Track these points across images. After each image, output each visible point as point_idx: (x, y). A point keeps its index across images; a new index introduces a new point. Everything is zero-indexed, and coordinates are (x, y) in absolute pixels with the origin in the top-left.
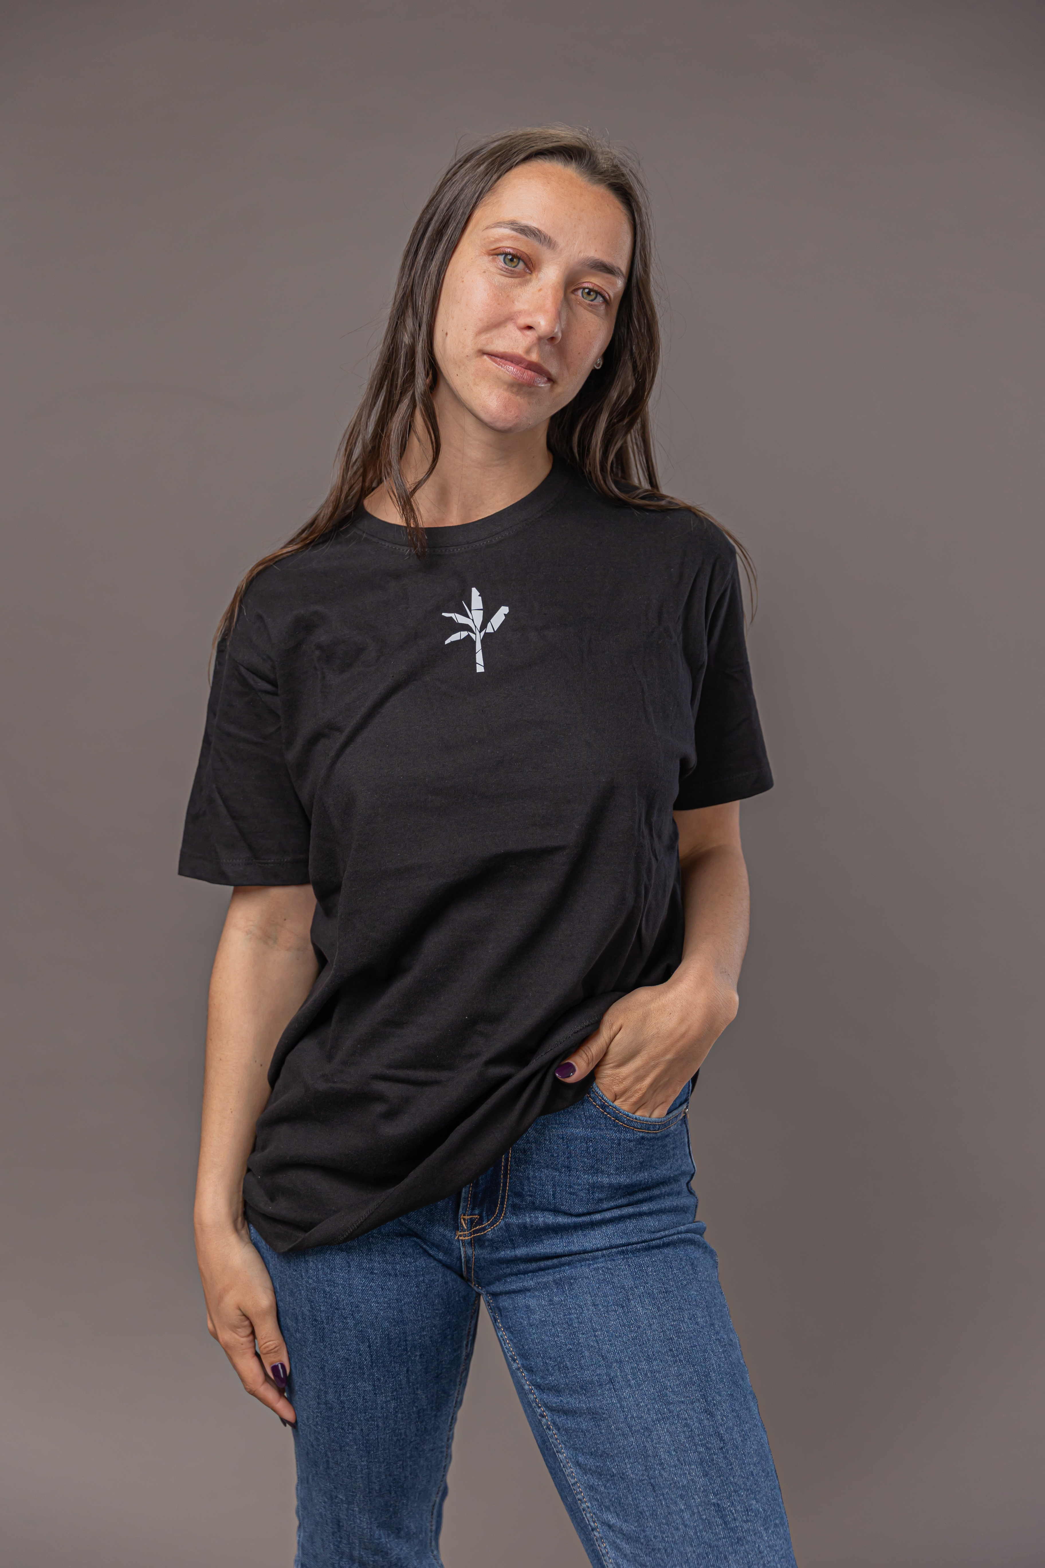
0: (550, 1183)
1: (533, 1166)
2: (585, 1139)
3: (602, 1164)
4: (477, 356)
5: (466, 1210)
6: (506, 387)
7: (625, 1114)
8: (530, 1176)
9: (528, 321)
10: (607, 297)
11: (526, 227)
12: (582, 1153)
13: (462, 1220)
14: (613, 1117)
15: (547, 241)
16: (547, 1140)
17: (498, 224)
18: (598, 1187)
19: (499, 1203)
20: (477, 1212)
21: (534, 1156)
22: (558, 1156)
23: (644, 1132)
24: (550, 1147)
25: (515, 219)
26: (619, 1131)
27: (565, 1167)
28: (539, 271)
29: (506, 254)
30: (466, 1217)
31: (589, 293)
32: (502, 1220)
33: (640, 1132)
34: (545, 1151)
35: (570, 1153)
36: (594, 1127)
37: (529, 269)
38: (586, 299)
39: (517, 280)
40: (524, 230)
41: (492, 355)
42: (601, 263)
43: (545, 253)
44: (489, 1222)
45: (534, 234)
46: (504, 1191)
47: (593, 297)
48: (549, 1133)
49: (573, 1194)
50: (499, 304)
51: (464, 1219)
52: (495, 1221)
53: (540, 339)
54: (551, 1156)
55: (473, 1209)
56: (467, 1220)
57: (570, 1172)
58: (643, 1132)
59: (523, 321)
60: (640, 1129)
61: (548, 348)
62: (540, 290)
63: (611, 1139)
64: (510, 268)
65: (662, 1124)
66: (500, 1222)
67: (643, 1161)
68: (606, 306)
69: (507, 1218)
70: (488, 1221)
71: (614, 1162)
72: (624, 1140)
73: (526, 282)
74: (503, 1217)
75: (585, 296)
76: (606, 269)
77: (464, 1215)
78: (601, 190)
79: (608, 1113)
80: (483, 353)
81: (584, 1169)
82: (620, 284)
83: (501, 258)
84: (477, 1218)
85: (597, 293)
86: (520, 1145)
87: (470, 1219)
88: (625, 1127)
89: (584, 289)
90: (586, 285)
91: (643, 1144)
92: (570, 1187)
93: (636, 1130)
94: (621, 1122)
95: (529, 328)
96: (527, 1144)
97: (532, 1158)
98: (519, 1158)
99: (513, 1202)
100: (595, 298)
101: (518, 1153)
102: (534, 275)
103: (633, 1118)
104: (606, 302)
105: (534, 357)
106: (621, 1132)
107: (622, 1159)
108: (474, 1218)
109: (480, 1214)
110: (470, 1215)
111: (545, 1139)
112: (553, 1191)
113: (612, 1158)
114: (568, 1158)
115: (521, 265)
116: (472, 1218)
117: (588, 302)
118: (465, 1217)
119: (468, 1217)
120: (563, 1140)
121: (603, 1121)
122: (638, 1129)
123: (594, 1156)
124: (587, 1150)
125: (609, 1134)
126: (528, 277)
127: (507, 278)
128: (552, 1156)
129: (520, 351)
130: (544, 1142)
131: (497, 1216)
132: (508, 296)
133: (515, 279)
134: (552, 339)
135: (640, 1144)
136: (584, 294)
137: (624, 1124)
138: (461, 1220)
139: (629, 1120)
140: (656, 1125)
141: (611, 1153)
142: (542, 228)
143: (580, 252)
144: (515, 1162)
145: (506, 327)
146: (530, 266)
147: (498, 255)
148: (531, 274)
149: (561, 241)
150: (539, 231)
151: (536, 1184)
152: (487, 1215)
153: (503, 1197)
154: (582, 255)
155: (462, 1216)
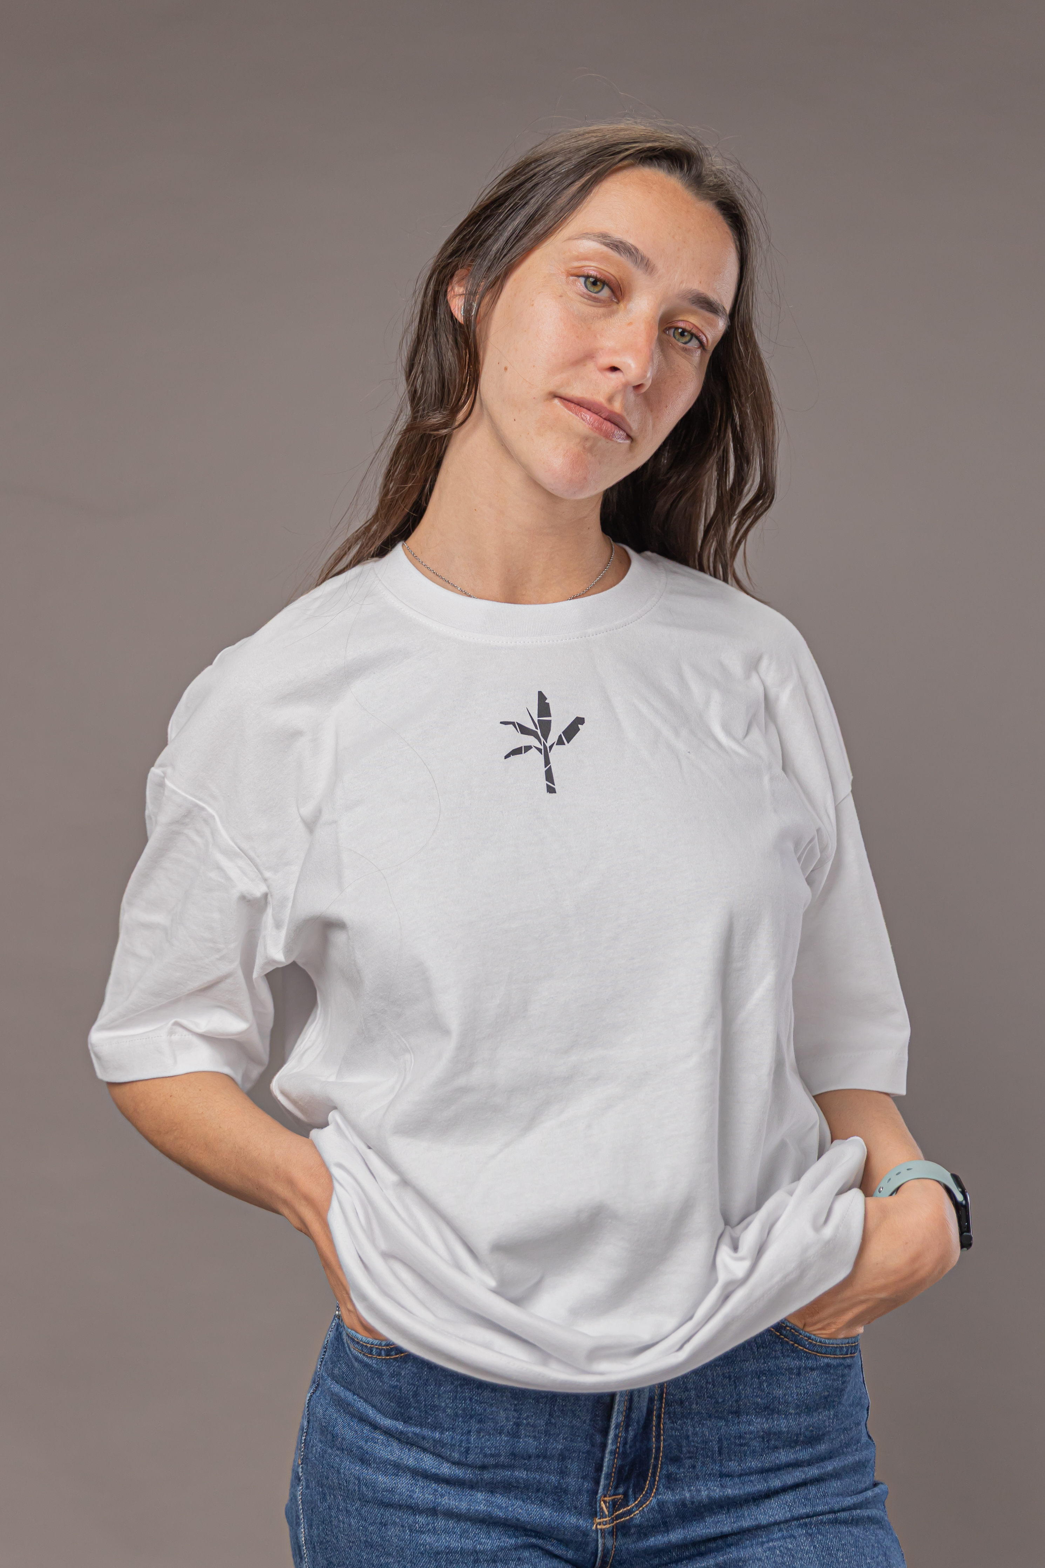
0: (715, 1438)
1: (692, 1419)
2: (756, 1373)
3: (779, 1403)
4: (547, 399)
5: (608, 1490)
6: (578, 440)
7: (806, 1336)
8: (690, 1433)
9: (615, 361)
10: (704, 339)
11: (621, 242)
12: (754, 1392)
13: (602, 1502)
14: (791, 1341)
15: (645, 262)
16: (710, 1383)
17: (585, 235)
18: (775, 1434)
19: (650, 1475)
20: (621, 1490)
21: (694, 1406)
22: (723, 1401)
23: (829, 1357)
24: (713, 1391)
25: (607, 231)
26: (798, 1357)
27: (732, 1413)
28: (629, 301)
29: (587, 277)
30: (607, 1499)
31: (682, 334)
32: (653, 1497)
33: (824, 1357)
34: (708, 1397)
35: (739, 1394)
36: (768, 1355)
37: (616, 297)
38: (678, 340)
39: (601, 310)
40: (618, 246)
41: (566, 400)
42: (704, 298)
43: (639, 278)
44: (637, 1502)
45: (629, 253)
46: (657, 1459)
47: (687, 339)
48: (713, 1374)
49: (745, 1445)
50: (578, 337)
51: (605, 1502)
52: (645, 1500)
53: (626, 385)
54: (714, 1402)
55: (616, 1488)
56: (609, 1503)
57: (739, 1418)
58: (827, 1357)
59: (607, 360)
60: (825, 1354)
61: (631, 396)
62: (630, 324)
63: (789, 1369)
64: (594, 295)
65: (852, 1346)
66: (651, 1500)
67: (829, 1395)
68: (702, 352)
69: (660, 1494)
70: (635, 1501)
71: (794, 1399)
72: (805, 1368)
73: (612, 313)
74: (655, 1493)
75: (677, 336)
76: (707, 305)
77: (605, 1496)
78: (708, 208)
79: (785, 1337)
80: (555, 396)
81: (756, 1412)
82: (721, 325)
83: (582, 280)
84: (620, 1498)
85: (693, 335)
86: (675, 1395)
87: (613, 1500)
88: (806, 1352)
89: (677, 328)
90: (681, 325)
91: (829, 1373)
92: (740, 1437)
93: (819, 1356)
94: (801, 1346)
95: (614, 369)
96: (685, 1392)
97: (690, 1409)
98: (675, 1412)
99: (668, 1471)
100: (690, 341)
101: (674, 1405)
102: (622, 305)
103: (816, 1341)
104: (702, 345)
105: (617, 406)
106: (802, 1359)
107: (804, 1395)
108: (617, 1498)
109: (625, 1494)
110: (613, 1495)
111: (707, 1382)
112: (719, 1447)
113: (792, 1394)
114: (737, 1401)
115: (605, 293)
116: (614, 1499)
117: (682, 345)
118: (605, 1499)
119: (610, 1498)
120: (730, 1379)
121: (778, 1347)
122: (822, 1353)
123: (769, 1394)
124: (761, 1387)
125: (786, 1363)
126: (615, 307)
127: (589, 307)
128: (717, 1402)
129: (600, 398)
130: (706, 1386)
131: (646, 1493)
132: (589, 328)
133: (598, 308)
134: (638, 387)
135: (826, 1373)
136: (676, 334)
137: (806, 1348)
138: (600, 1503)
139: (811, 1343)
140: (843, 1347)
141: (790, 1387)
142: (640, 247)
143: (682, 282)
144: (670, 1418)
145: (585, 365)
146: (619, 294)
147: (579, 276)
148: (618, 303)
149: (660, 265)
150: (636, 249)
151: (698, 1443)
152: (634, 1493)
153: (655, 1467)
154: (684, 286)
155: (602, 1498)
